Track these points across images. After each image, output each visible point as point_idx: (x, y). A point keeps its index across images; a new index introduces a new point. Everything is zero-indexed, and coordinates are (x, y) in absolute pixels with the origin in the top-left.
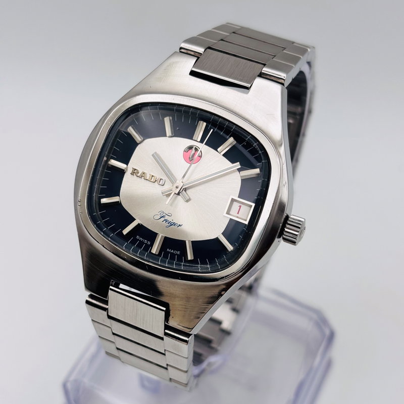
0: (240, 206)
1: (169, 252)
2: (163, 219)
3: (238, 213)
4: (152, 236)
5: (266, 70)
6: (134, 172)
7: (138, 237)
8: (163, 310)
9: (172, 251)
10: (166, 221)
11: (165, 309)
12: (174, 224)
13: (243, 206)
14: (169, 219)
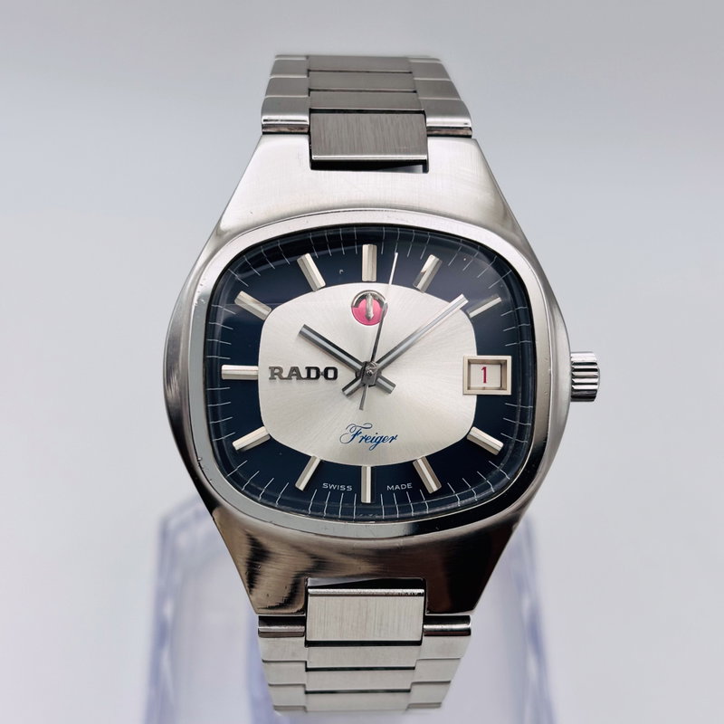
0: (484, 369)
1: (392, 491)
2: (358, 438)
3: (485, 382)
4: (352, 474)
5: (433, 121)
6: (275, 373)
7: (325, 485)
8: (419, 595)
9: (397, 487)
10: (365, 438)
11: (422, 591)
12: (383, 439)
13: (488, 367)
14: (371, 433)
